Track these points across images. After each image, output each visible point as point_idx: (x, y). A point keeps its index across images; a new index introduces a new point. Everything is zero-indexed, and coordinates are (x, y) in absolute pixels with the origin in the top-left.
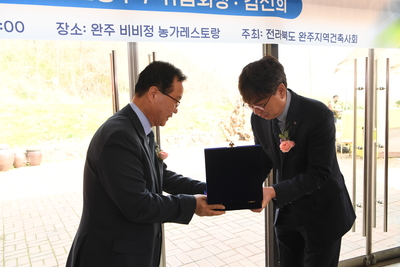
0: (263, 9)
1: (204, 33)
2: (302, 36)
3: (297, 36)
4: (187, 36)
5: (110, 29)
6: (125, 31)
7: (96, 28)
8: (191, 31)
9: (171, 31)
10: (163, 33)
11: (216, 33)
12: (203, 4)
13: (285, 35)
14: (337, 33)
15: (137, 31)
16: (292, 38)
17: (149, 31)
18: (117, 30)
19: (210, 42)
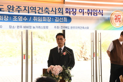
0: (60, 21)
1: (44, 27)
2: (71, 27)
3: (70, 28)
4: (40, 28)
5: (21, 27)
6: (25, 27)
7: (18, 27)
8: (41, 27)
9: (36, 27)
10: (34, 27)
11: (47, 27)
12: (44, 21)
13: (66, 27)
14: (82, 26)
15: (27, 27)
16: (69, 28)
17: (30, 27)
18: (23, 27)
19: (46, 30)
